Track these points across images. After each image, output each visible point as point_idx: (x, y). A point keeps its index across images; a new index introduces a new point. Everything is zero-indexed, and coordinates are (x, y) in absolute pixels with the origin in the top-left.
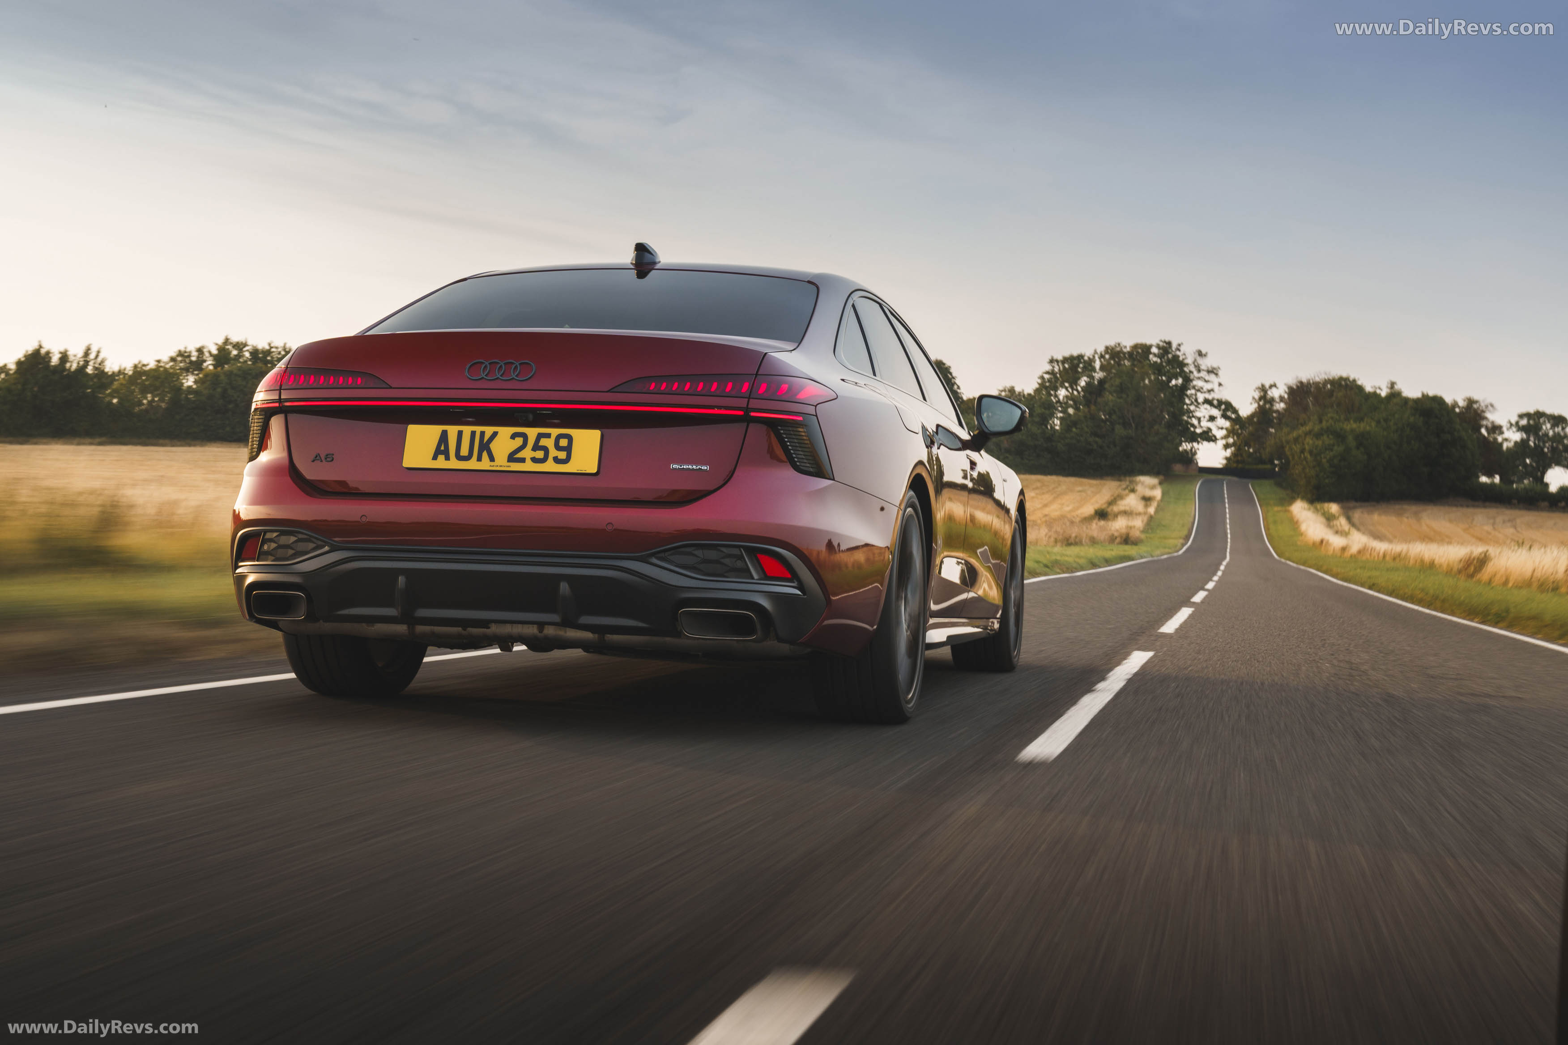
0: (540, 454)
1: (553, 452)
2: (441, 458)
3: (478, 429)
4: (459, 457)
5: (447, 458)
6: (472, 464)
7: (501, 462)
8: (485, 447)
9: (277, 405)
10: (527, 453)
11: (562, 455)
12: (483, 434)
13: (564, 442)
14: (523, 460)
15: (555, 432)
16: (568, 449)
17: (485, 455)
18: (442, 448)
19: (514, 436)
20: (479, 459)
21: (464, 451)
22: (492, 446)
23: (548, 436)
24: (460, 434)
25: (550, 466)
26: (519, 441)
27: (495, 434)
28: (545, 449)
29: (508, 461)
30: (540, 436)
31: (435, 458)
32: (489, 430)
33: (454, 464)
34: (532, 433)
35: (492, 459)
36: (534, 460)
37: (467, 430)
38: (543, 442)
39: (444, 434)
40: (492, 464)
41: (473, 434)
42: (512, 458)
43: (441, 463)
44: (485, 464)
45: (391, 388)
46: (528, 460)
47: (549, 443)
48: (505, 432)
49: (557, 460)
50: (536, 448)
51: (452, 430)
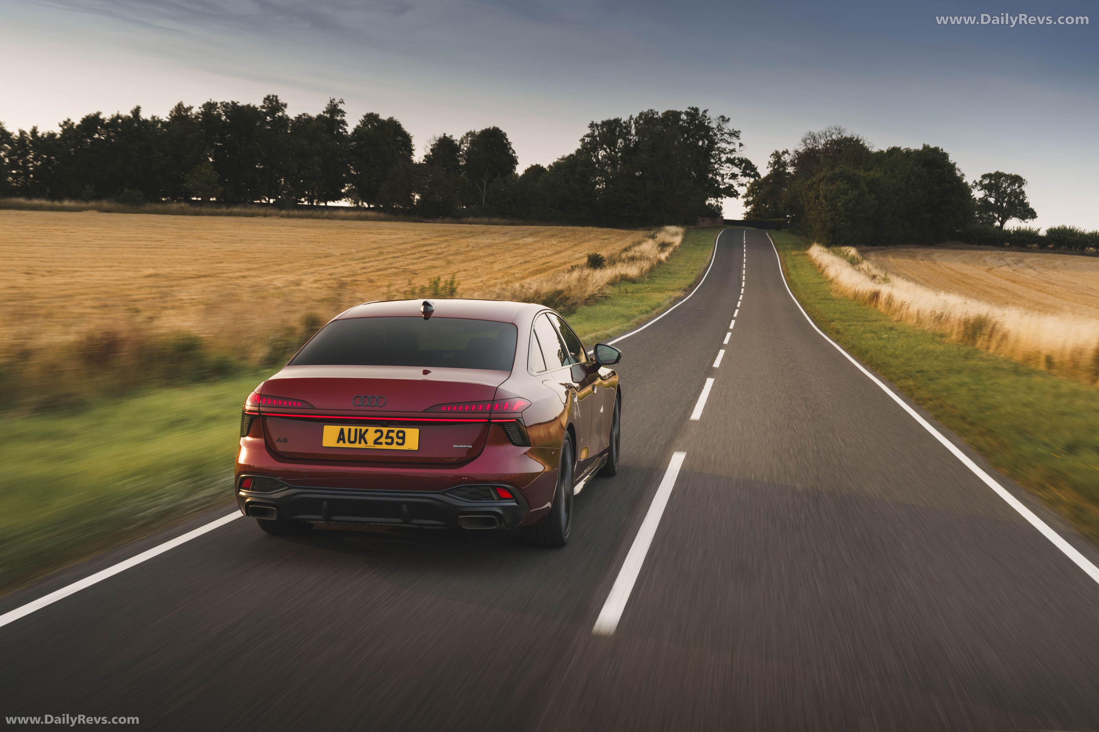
0: (389, 441)
1: (396, 440)
2: (341, 442)
3: (359, 428)
4: (350, 442)
5: (344, 442)
6: (356, 445)
7: (370, 444)
8: (362, 437)
9: (258, 414)
10: (383, 440)
11: (400, 441)
12: (361, 430)
13: (401, 435)
14: (381, 443)
15: (396, 430)
16: (403, 438)
17: (362, 440)
18: (342, 437)
19: (376, 432)
20: (360, 443)
21: (352, 439)
22: (366, 436)
23: (393, 431)
24: (350, 430)
25: (394, 447)
26: (379, 434)
27: (367, 430)
28: (392, 438)
29: (374, 444)
30: (389, 431)
31: (338, 442)
32: (364, 429)
33: (347, 445)
34: (385, 430)
35: (366, 443)
36: (387, 443)
37: (353, 428)
38: (391, 434)
39: (342, 431)
40: (366, 445)
41: (356, 430)
42: (376, 442)
43: (341, 445)
44: (363, 445)
45: (315, 409)
46: (384, 444)
47: (393, 435)
48: (372, 429)
49: (398, 443)
50: (387, 437)
51: (346, 428)
